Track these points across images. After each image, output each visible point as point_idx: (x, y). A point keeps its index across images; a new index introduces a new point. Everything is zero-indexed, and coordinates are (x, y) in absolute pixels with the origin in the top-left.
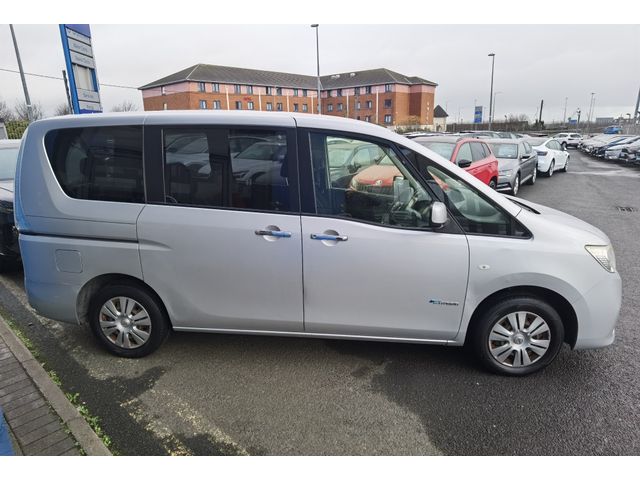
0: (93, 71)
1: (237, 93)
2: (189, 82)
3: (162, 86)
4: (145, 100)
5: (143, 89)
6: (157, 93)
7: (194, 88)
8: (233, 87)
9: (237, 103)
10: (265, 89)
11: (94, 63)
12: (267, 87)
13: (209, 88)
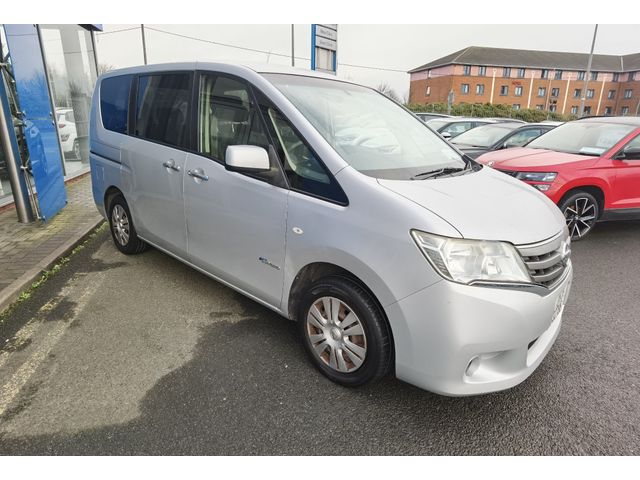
0: (334, 52)
1: (506, 77)
2: (455, 65)
3: (429, 70)
4: (411, 83)
5: (411, 73)
6: (423, 76)
7: (459, 71)
8: (501, 71)
9: (503, 87)
10: (540, 72)
11: (336, 46)
12: (543, 71)
13: (475, 71)
